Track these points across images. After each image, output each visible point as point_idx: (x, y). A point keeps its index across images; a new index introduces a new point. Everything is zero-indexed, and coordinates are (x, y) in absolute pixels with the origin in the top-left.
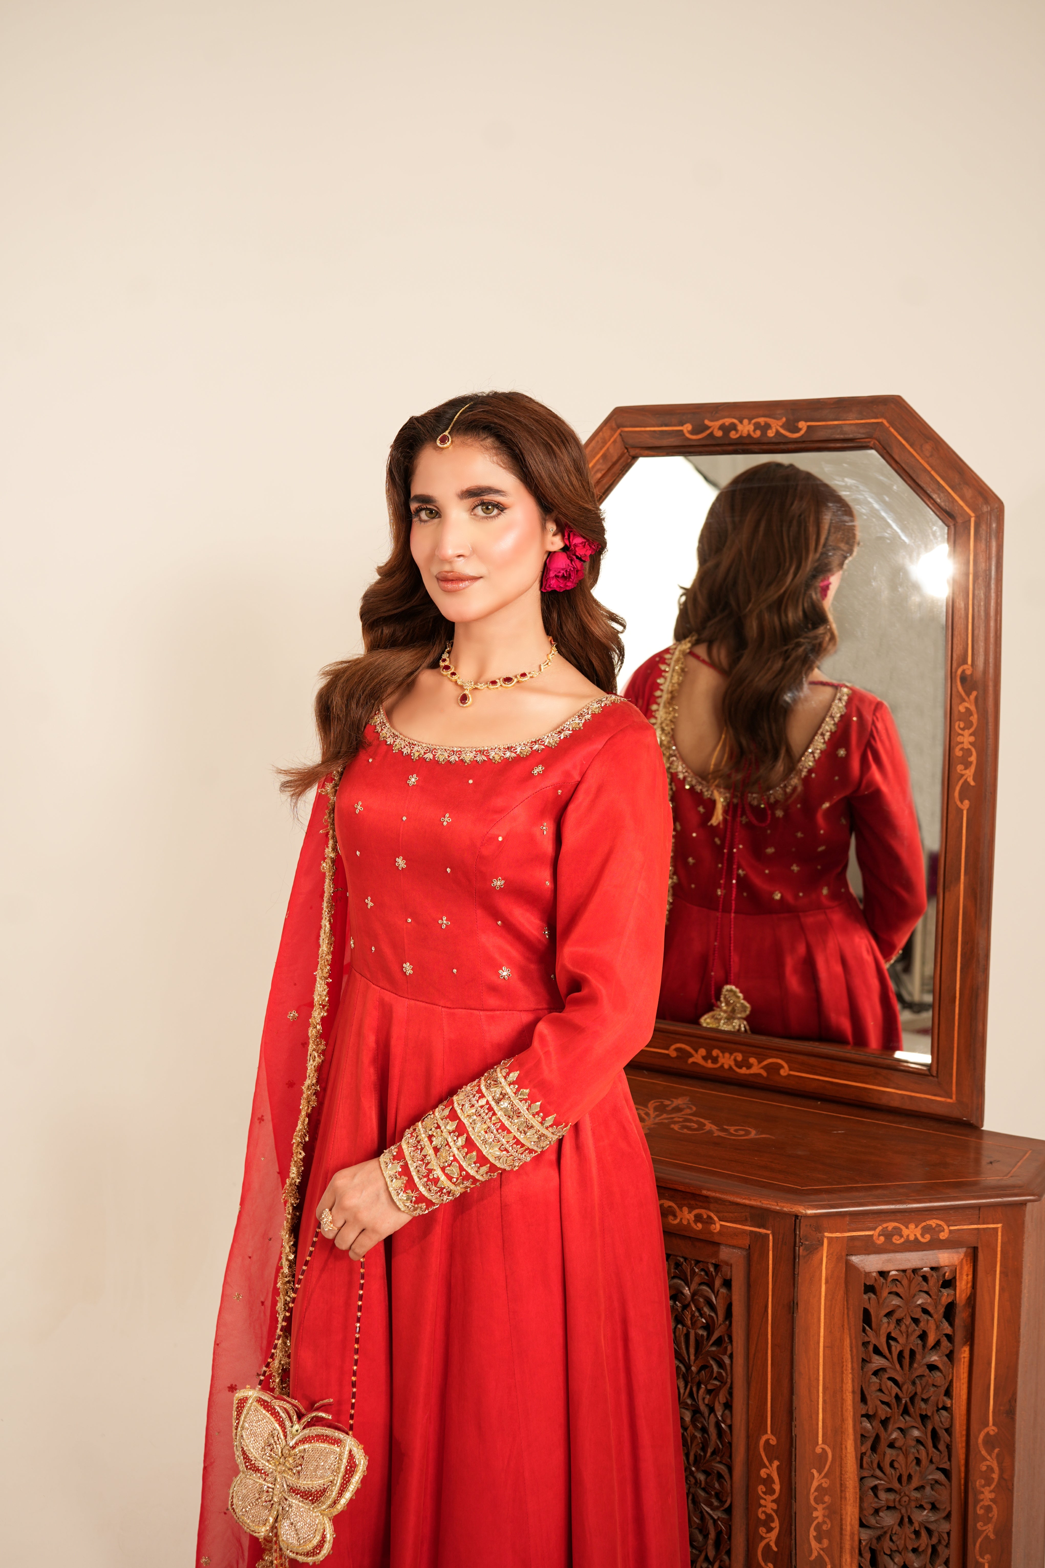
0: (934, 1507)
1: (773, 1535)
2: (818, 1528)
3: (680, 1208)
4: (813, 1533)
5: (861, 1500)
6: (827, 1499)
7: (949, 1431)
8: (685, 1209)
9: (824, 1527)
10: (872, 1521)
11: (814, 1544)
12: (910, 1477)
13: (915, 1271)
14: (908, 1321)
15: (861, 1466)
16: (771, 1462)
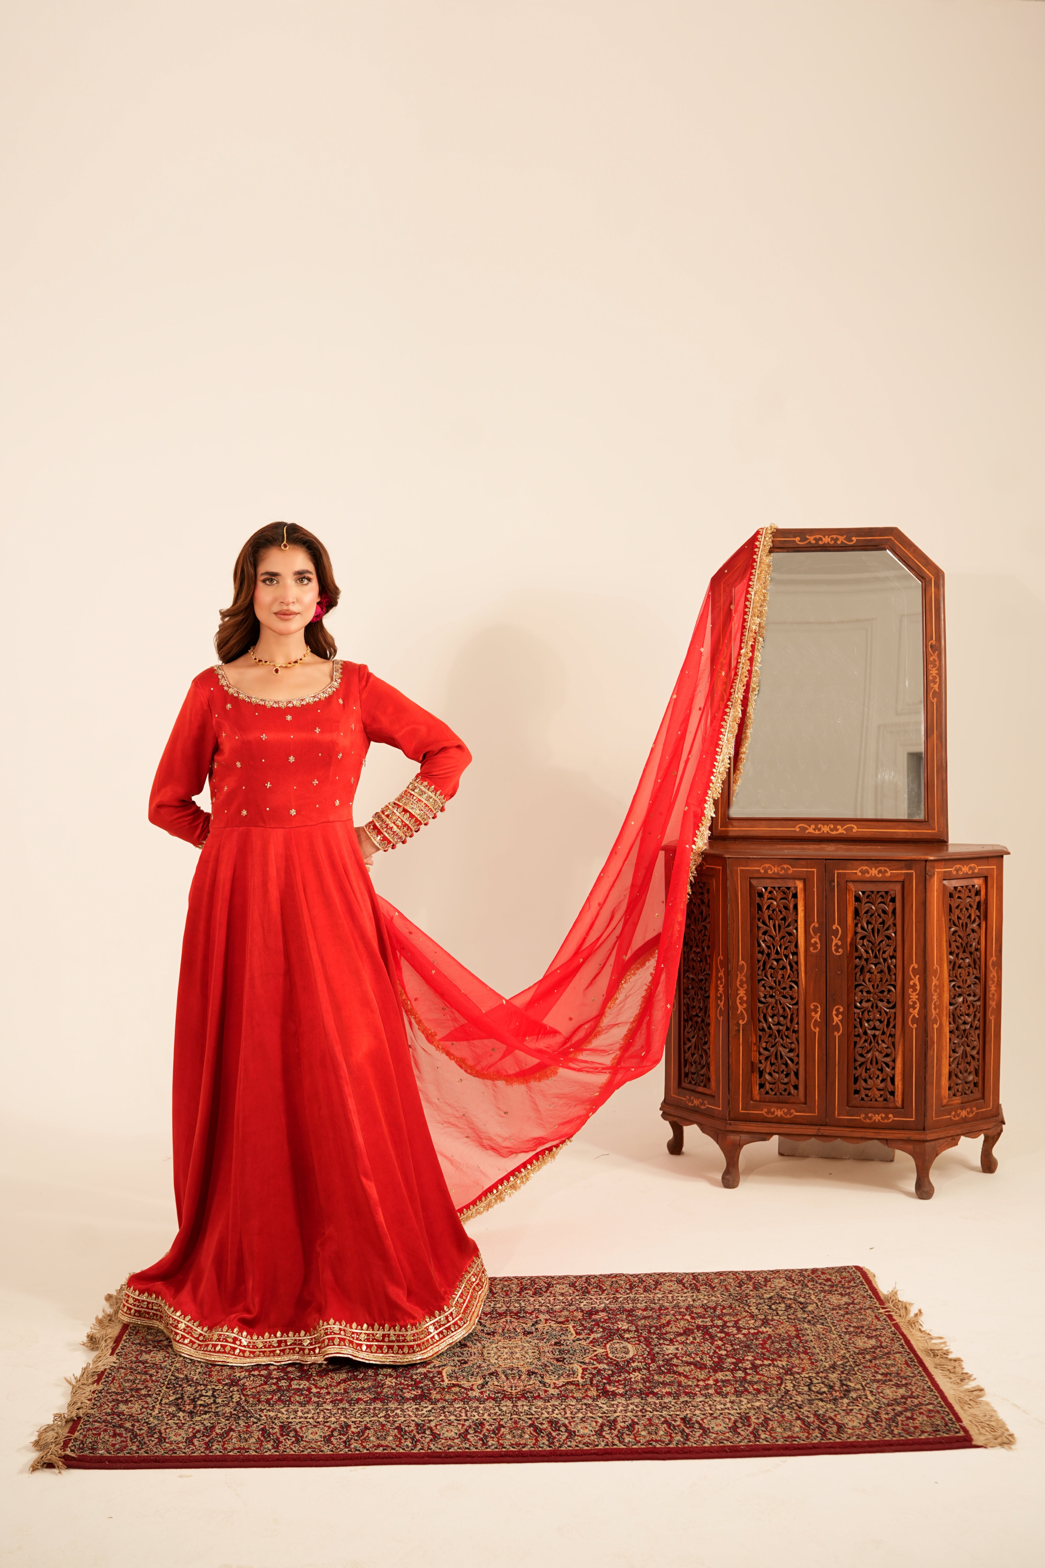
0: (974, 996)
1: (916, 1011)
2: (935, 1004)
3: (871, 869)
4: (933, 1006)
5: (950, 991)
6: (938, 990)
7: (979, 959)
8: (873, 869)
9: (937, 1004)
10: (954, 1001)
11: (933, 1011)
12: (966, 980)
13: (967, 886)
14: (964, 909)
15: (950, 976)
16: (915, 977)
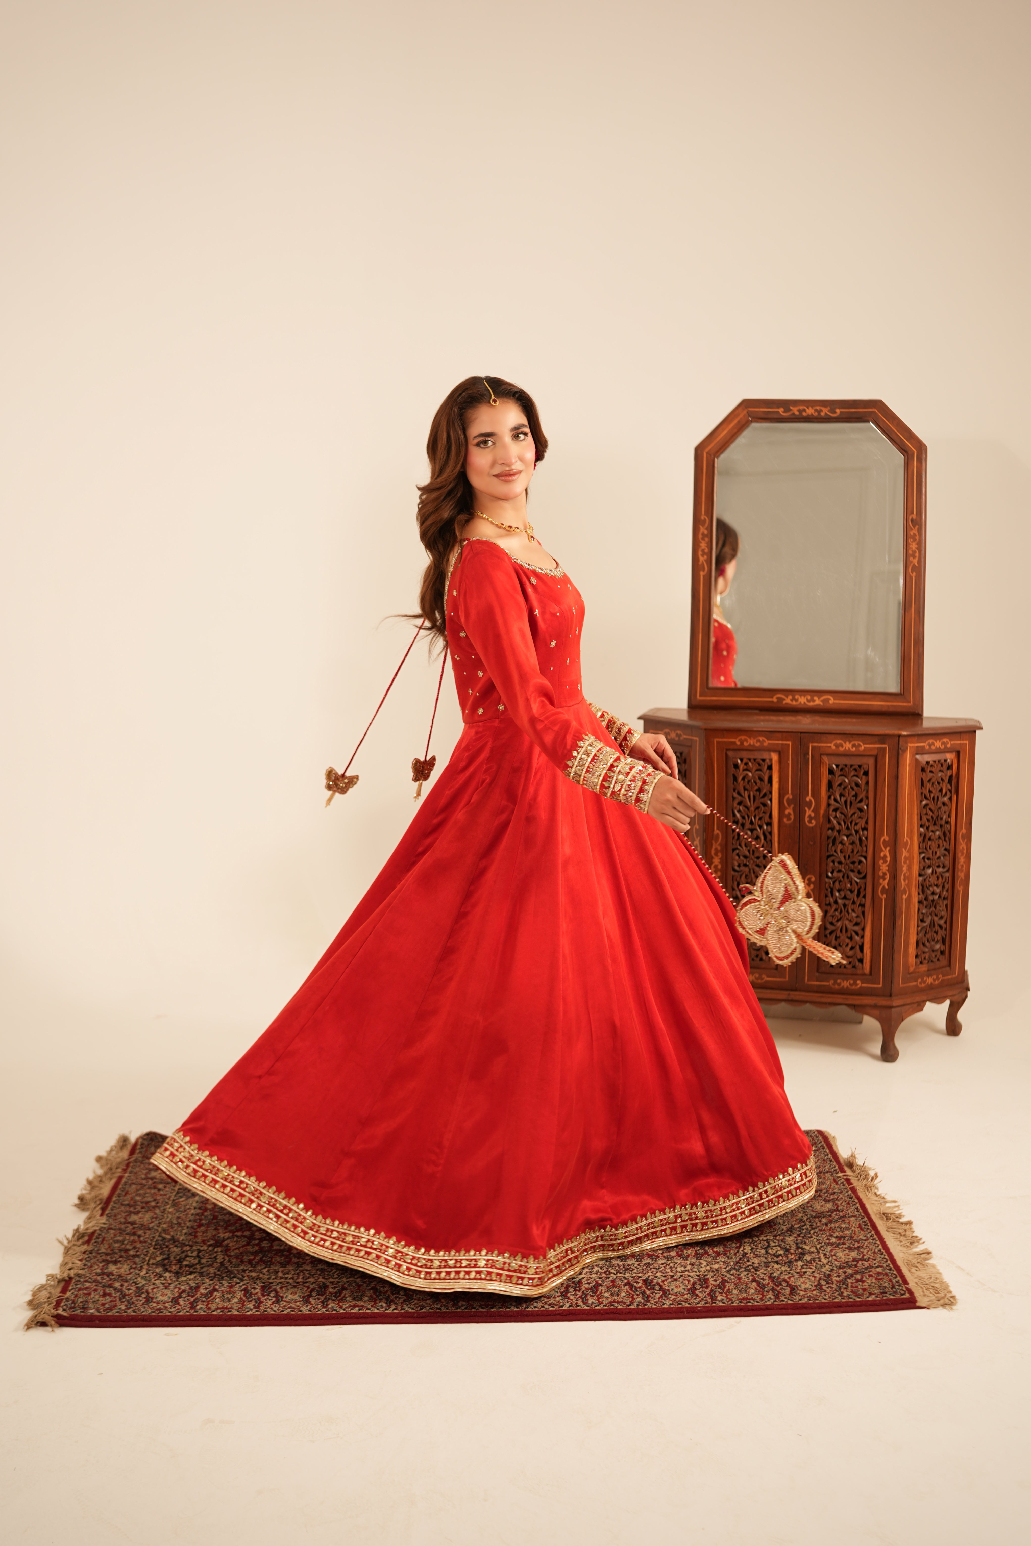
0: (944, 867)
1: (886, 881)
2: (904, 875)
3: (845, 743)
4: (902, 877)
5: (920, 862)
6: (908, 862)
7: (950, 832)
8: (847, 743)
9: (907, 875)
10: (923, 873)
11: (903, 882)
12: (936, 853)
13: (939, 761)
14: (936, 783)
15: (920, 848)
16: (886, 848)
